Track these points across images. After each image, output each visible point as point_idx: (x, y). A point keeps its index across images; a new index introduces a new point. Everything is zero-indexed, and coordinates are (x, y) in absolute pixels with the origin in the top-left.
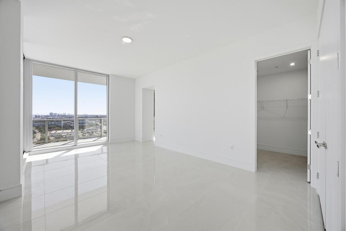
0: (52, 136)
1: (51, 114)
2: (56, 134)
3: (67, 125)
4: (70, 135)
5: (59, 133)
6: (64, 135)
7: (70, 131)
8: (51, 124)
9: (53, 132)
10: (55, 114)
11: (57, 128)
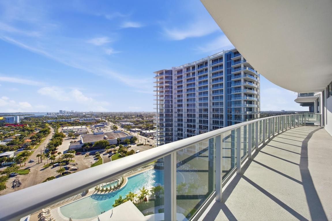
0: (64, 131)
1: (61, 111)
3: (75, 121)
4: (81, 131)
5: (70, 129)
6: (75, 131)
7: (80, 127)
9: (65, 128)
10: (64, 111)
11: (68, 124)
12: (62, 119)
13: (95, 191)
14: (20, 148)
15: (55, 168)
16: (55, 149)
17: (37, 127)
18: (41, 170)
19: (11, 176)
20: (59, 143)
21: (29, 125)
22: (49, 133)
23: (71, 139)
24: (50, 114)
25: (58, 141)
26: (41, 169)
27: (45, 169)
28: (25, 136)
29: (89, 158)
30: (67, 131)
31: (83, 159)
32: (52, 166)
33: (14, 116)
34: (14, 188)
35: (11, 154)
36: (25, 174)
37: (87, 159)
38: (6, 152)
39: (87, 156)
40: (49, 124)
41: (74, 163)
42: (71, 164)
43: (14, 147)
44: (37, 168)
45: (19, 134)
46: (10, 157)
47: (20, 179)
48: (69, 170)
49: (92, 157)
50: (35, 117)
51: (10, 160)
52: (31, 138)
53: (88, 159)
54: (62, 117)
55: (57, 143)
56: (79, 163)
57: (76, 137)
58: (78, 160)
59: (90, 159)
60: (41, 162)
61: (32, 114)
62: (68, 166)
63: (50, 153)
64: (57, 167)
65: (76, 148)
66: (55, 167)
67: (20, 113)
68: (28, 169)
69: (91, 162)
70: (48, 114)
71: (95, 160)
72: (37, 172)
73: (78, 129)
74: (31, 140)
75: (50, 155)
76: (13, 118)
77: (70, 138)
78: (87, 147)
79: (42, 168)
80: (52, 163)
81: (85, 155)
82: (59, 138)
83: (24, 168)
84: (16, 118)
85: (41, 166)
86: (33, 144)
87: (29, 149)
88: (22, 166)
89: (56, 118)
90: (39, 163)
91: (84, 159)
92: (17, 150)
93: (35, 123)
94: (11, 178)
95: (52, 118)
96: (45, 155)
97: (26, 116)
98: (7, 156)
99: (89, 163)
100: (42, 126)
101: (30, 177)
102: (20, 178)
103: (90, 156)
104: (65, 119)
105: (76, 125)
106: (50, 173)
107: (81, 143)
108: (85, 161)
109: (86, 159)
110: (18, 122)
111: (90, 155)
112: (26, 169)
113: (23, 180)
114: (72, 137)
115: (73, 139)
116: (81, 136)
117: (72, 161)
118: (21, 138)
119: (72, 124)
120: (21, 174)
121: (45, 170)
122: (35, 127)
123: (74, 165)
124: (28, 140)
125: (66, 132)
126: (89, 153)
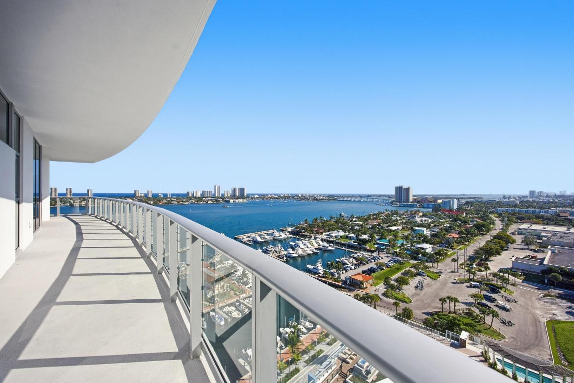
0: (520, 233)
1: (532, 193)
2: (528, 231)
3: (559, 215)
4: (561, 237)
5: (535, 230)
6: (545, 236)
7: (564, 229)
8: (525, 210)
9: (525, 226)
10: (541, 192)
11: (535, 220)
12: (528, 208)
13: (478, 356)
14: (442, 243)
15: (472, 289)
16: (487, 260)
17: (476, 218)
18: (452, 283)
19: (418, 274)
20: (494, 250)
21: (466, 213)
22: (489, 230)
23: (528, 249)
24: (509, 197)
25: (493, 247)
26: (453, 281)
27: (458, 283)
28: (454, 229)
29: (553, 303)
30: (527, 234)
31: (534, 298)
32: (468, 284)
33: (451, 198)
34: (416, 289)
35: (428, 248)
36: (433, 279)
37: (547, 302)
38: (424, 244)
39: (550, 296)
40: (498, 215)
41: (511, 297)
42: (502, 296)
43: (437, 240)
44: (449, 278)
45: (448, 224)
46: (427, 251)
47: (425, 282)
48: (494, 304)
49: (564, 303)
50: (481, 202)
51: (424, 254)
52: (459, 233)
53: (549, 305)
54: (529, 204)
55: (491, 249)
56: (520, 301)
57: (542, 249)
58: (523, 294)
59: (553, 306)
60: (457, 272)
61: (479, 197)
62: (494, 296)
63: (476, 263)
64: (476, 289)
65: (527, 271)
66: (473, 287)
67: (464, 195)
68: (439, 273)
69: (554, 314)
70: (504, 197)
71: (567, 313)
72: (447, 283)
73: (555, 234)
74: (458, 236)
75: (475, 266)
76: (449, 202)
77: (526, 247)
78: (555, 277)
79: (455, 281)
80: (471, 280)
81: (546, 292)
82: (499, 243)
83: (435, 270)
84: (453, 202)
85: (455, 278)
86: (459, 243)
87: (450, 248)
88: (434, 268)
89: (516, 206)
90: (454, 272)
91: (537, 299)
92: (438, 245)
93: (476, 211)
94: (419, 277)
95: (508, 205)
96: (468, 264)
97: (469, 200)
98: (423, 249)
99: (546, 313)
100: (484, 217)
101: (437, 285)
102: (427, 280)
103: (558, 300)
104: (534, 208)
105: (555, 224)
106: (461, 292)
107: (541, 263)
108: (538, 304)
109: (545, 302)
110: (455, 207)
111: (560, 297)
112: (437, 273)
113: (428, 285)
114: (533, 247)
115: (534, 250)
116: (550, 250)
117: (507, 292)
118: (448, 230)
119: (547, 221)
120: (429, 277)
121: (458, 285)
122: (473, 218)
123: (508, 300)
124: (454, 235)
125: (524, 235)
126: (560, 292)
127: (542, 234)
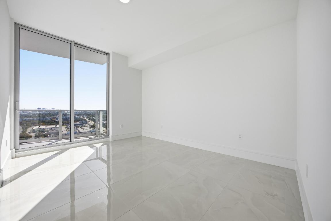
30: (38, 131)
89: (30, 117)
95: (26, 116)
105: (50, 124)
119: (47, 123)
127: (45, 130)
